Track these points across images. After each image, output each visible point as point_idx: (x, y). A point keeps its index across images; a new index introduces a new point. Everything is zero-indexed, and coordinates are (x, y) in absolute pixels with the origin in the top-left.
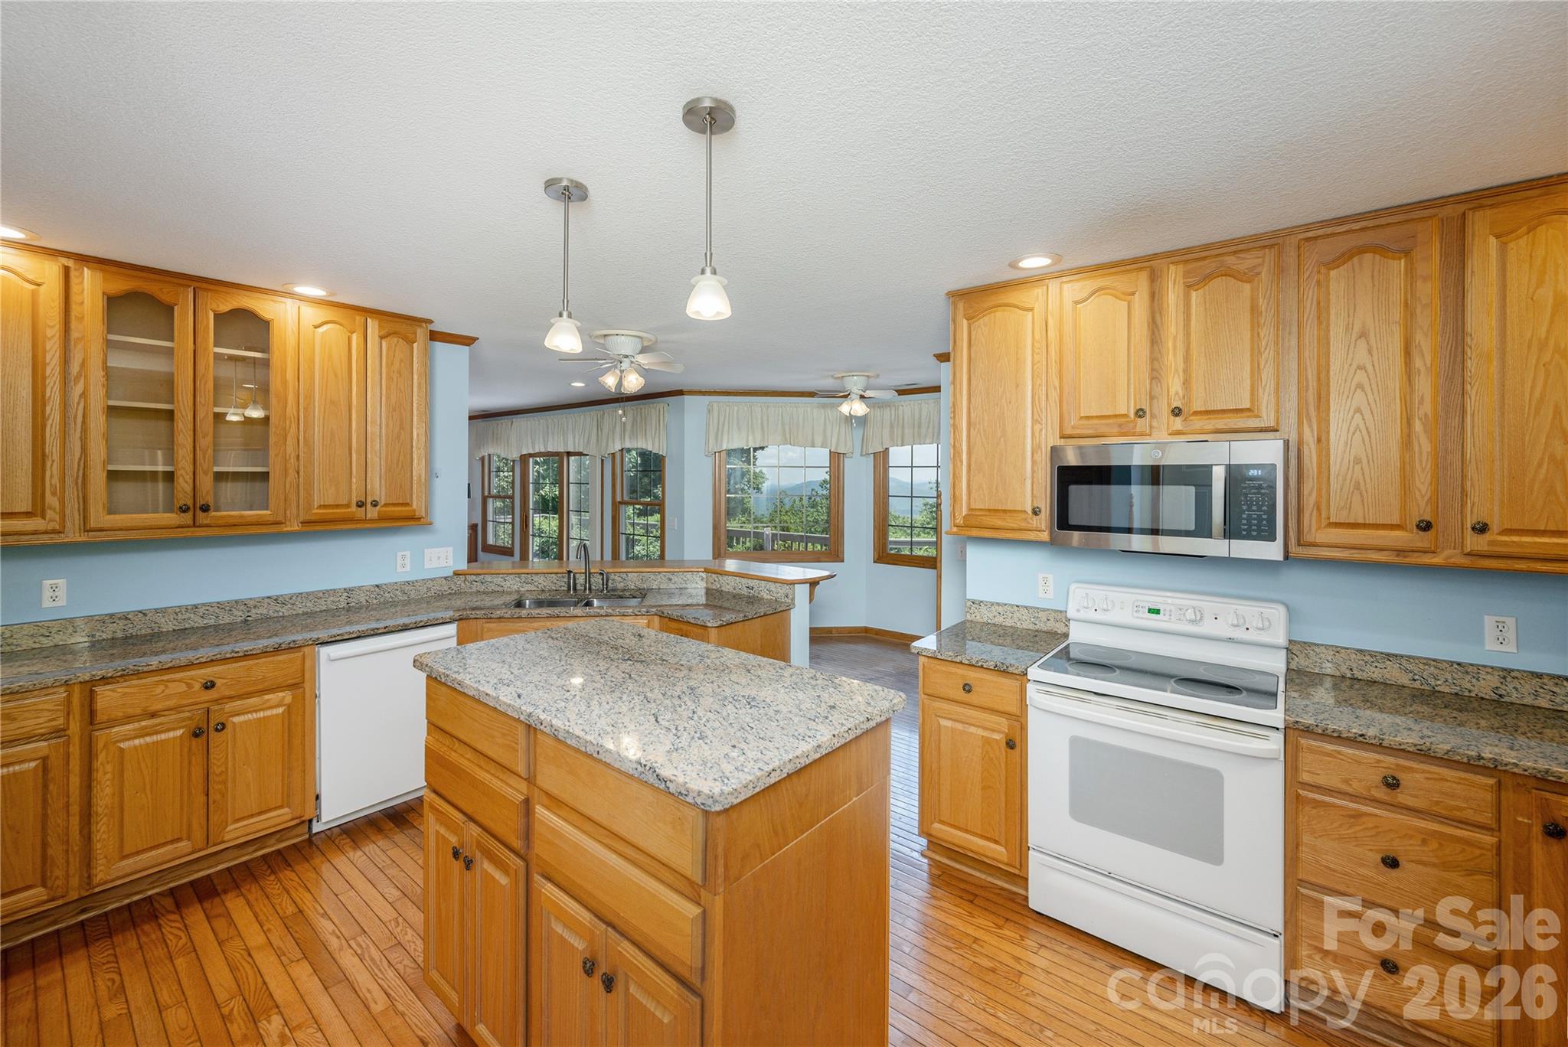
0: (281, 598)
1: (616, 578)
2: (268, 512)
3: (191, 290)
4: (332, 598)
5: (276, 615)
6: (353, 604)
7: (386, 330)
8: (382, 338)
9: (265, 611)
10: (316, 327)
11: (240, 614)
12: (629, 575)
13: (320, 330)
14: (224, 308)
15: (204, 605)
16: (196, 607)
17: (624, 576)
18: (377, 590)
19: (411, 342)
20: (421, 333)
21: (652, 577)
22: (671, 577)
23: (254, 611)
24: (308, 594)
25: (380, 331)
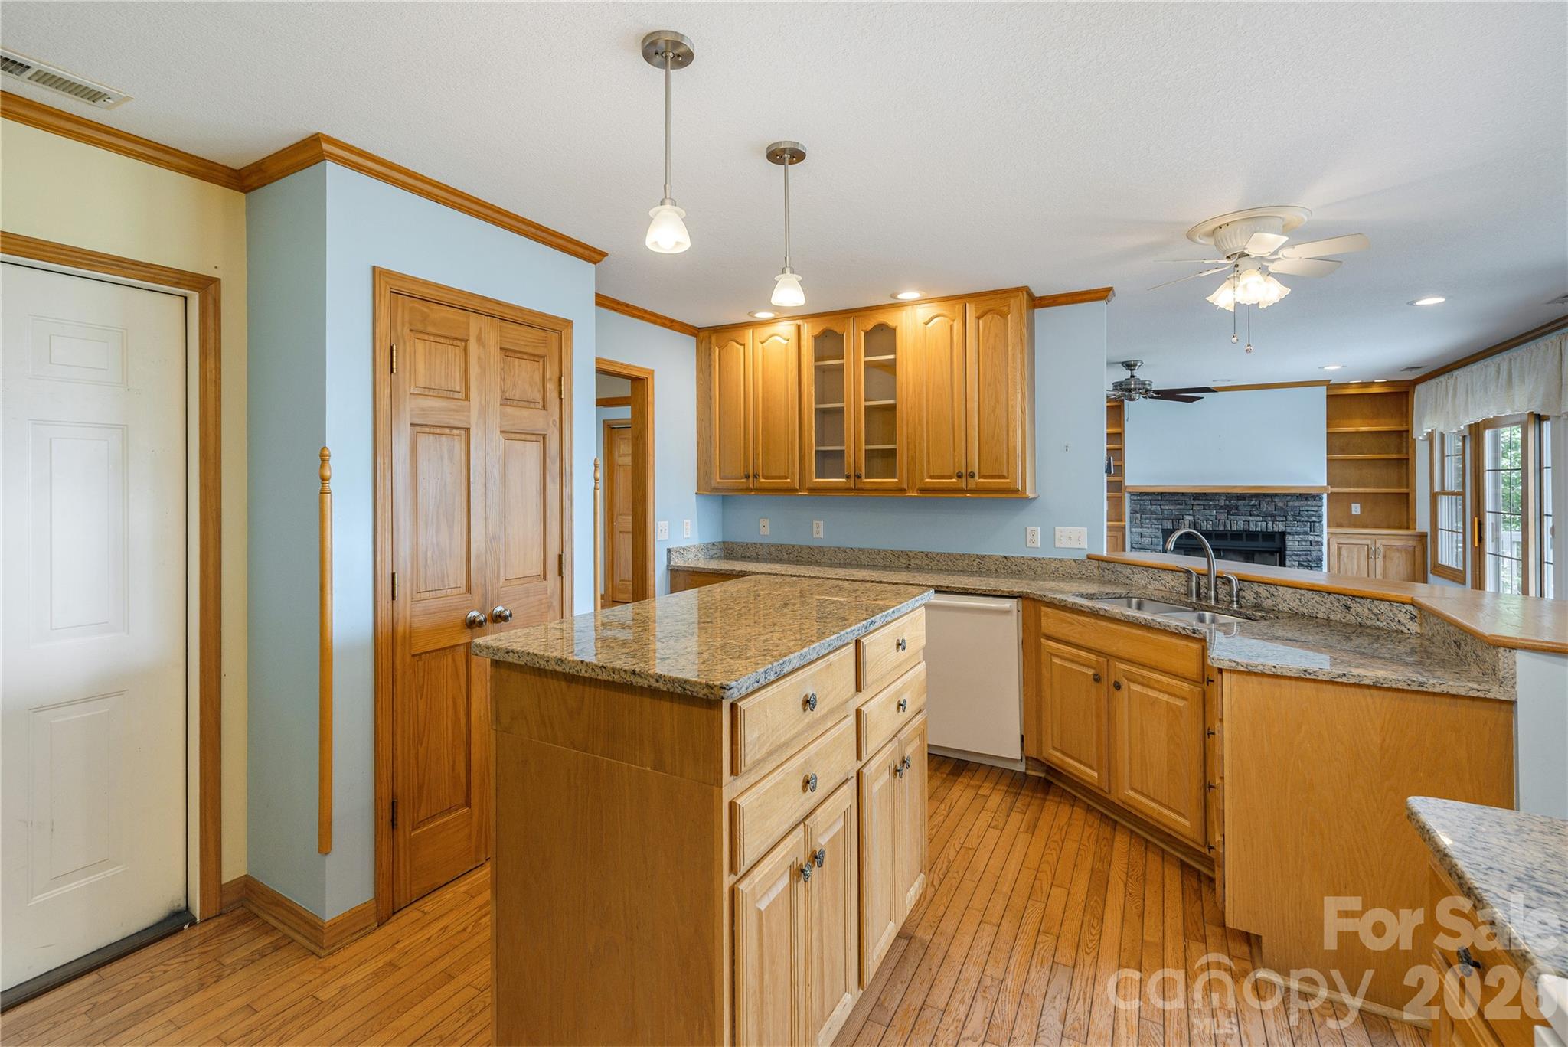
0: (930, 554)
1: (1260, 590)
2: (896, 480)
3: (852, 319)
4: (966, 562)
5: (927, 567)
6: (984, 570)
7: (981, 311)
8: (978, 318)
9: (919, 563)
10: (926, 324)
11: (904, 561)
12: (1280, 589)
13: (929, 325)
14: (870, 327)
15: (884, 550)
16: (879, 551)
17: (1272, 589)
18: (1005, 561)
19: (1003, 316)
20: (1016, 304)
21: (1317, 598)
22: (1349, 603)
23: (913, 561)
24: (949, 554)
25: (976, 312)
